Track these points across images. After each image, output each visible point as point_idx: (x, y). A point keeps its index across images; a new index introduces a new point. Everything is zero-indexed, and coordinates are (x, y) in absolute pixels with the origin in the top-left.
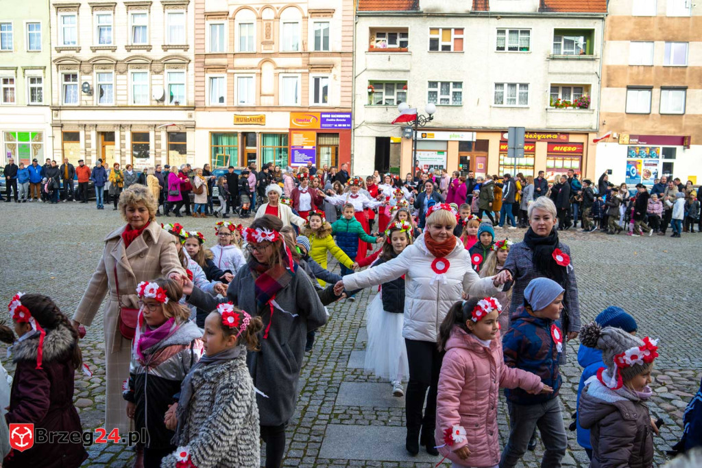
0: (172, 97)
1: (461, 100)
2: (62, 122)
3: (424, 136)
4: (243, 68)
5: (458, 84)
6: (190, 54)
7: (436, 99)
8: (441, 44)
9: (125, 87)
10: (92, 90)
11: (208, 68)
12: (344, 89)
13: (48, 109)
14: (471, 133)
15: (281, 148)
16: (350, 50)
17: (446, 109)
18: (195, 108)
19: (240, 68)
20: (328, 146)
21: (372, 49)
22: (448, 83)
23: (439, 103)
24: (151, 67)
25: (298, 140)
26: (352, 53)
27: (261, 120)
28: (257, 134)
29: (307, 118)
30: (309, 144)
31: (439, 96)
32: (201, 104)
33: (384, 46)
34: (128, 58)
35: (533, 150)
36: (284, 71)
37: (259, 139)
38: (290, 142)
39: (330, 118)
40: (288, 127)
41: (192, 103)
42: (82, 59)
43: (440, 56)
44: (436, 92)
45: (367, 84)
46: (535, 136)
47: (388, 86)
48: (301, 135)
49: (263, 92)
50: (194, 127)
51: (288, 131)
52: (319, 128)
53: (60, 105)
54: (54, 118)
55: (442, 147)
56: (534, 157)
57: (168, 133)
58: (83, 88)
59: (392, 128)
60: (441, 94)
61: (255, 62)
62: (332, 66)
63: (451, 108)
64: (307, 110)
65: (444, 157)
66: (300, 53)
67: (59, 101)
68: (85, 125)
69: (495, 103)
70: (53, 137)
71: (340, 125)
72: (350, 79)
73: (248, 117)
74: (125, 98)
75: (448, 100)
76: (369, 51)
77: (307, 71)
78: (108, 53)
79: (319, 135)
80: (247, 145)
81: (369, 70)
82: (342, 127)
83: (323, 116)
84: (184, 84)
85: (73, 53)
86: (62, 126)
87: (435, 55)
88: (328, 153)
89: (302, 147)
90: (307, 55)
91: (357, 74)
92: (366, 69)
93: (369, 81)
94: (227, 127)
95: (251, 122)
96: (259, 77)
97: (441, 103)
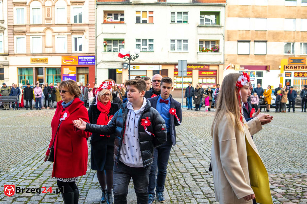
1: (153, 49)
3: (134, 67)
4: (35, 33)
5: (151, 40)
6: (5, 25)
7: (140, 48)
8: (142, 19)
11: (15, 33)
12: (91, 43)
14: (159, 66)
15: (57, 76)
16: (93, 22)
17: (146, 52)
18: (8, 54)
19: (33, 33)
20: (83, 74)
21: (105, 22)
22: (146, 40)
23: (141, 50)
25: (66, 71)
26: (95, 24)
27: (46, 61)
28: (44, 69)
29: (71, 59)
30: (72, 73)
31: (142, 47)
32: (12, 52)
33: (112, 20)
35: (191, 74)
36: (57, 34)
37: (45, 71)
38: (62, 72)
39: (84, 59)
40: (61, 64)
41: (7, 52)
43: (141, 25)
44: (140, 45)
45: (103, 41)
46: (192, 67)
47: (114, 42)
48: (68, 69)
49: (47, 45)
50: (8, 65)
51: (61, 66)
52: (77, 64)
55: (144, 73)
56: (192, 78)
59: (117, 64)
60: (143, 46)
61: (42, 29)
62: (84, 31)
63: (148, 53)
64: (71, 55)
66: (67, 24)
69: (171, 50)
71: (89, 63)
72: (94, 38)
73: (38, 59)
75: (146, 48)
76: (104, 23)
77: (70, 34)
79: (78, 68)
80: (38, 74)
81: (104, 33)
82: (90, 64)
83: (80, 58)
84: (2, 42)
87: (138, 25)
88: (83, 78)
89: (69, 75)
90: (70, 25)
91: (97, 36)
92: (102, 33)
93: (104, 39)
94: (27, 65)
95: (40, 62)
96: (44, 37)
97: (142, 50)
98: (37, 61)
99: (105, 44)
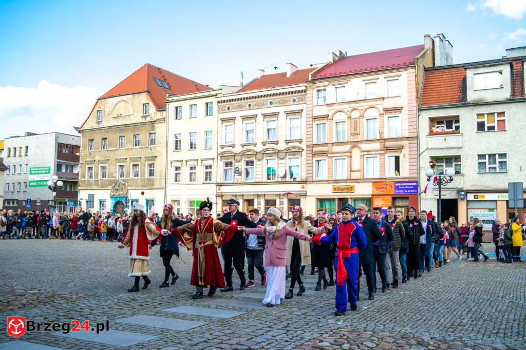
0: (292, 175)
1: (506, 168)
2: (223, 194)
3: (476, 197)
4: (339, 153)
5: (502, 155)
6: (303, 145)
7: (485, 168)
8: (486, 125)
9: (261, 170)
10: (241, 172)
11: (315, 154)
12: (411, 164)
13: (215, 185)
16: (415, 135)
17: (494, 175)
18: (306, 181)
19: (336, 153)
20: (402, 207)
22: (494, 155)
23: (487, 171)
24: (278, 155)
25: (378, 203)
26: (417, 138)
27: (351, 189)
28: (349, 199)
29: (385, 186)
31: (488, 166)
32: (310, 179)
34: (263, 150)
36: (367, 153)
38: (373, 205)
39: (402, 186)
40: (371, 193)
41: (304, 178)
42: (236, 152)
43: (486, 136)
44: (485, 163)
45: (429, 160)
47: (448, 160)
48: (381, 199)
49: (353, 169)
50: (305, 195)
51: (371, 196)
52: (394, 193)
53: (222, 182)
54: (218, 191)
55: (493, 205)
57: (289, 200)
58: (235, 170)
59: (449, 192)
60: (489, 164)
61: (346, 148)
62: (402, 148)
63: (497, 174)
64: (384, 180)
65: (494, 213)
66: (379, 140)
67: (221, 180)
68: (236, 195)
70: (217, 203)
71: (409, 191)
72: (416, 156)
73: (342, 187)
74: (261, 176)
75: (495, 168)
76: (430, 135)
77: (383, 152)
78: (252, 147)
79: (394, 199)
81: (430, 149)
82: (411, 192)
83: (396, 185)
84: (300, 166)
85: (230, 149)
86: (222, 196)
87: (482, 134)
90: (384, 141)
91: (421, 152)
92: (427, 148)
93: (430, 157)
94: (328, 194)
95: (344, 191)
96: (350, 159)
97: (489, 171)
98: (341, 190)
99: (431, 164)
